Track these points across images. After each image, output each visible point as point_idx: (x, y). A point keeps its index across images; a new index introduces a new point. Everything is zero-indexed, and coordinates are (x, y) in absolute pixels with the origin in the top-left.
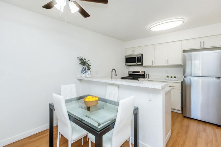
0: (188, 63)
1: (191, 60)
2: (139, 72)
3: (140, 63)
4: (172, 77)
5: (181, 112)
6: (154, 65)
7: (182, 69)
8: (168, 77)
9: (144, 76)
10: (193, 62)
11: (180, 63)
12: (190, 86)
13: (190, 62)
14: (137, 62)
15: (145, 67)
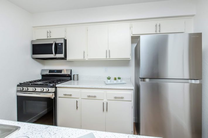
2: (60, 71)
3: (62, 56)
4: (115, 79)
6: (87, 58)
8: (109, 78)
9: (69, 78)
14: (56, 53)
15: (72, 62)
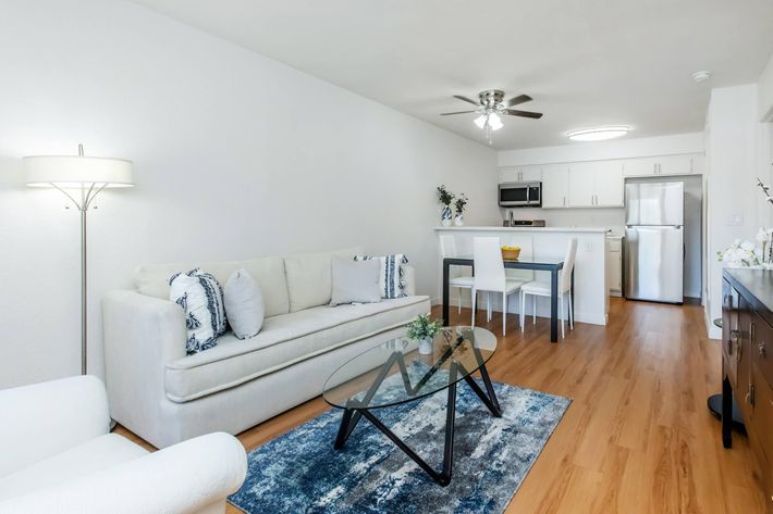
0: (633, 204)
1: (639, 198)
2: (531, 222)
5: (620, 295)
7: (622, 213)
10: (642, 201)
11: (620, 203)
12: (636, 243)
13: (637, 201)
14: (530, 200)
